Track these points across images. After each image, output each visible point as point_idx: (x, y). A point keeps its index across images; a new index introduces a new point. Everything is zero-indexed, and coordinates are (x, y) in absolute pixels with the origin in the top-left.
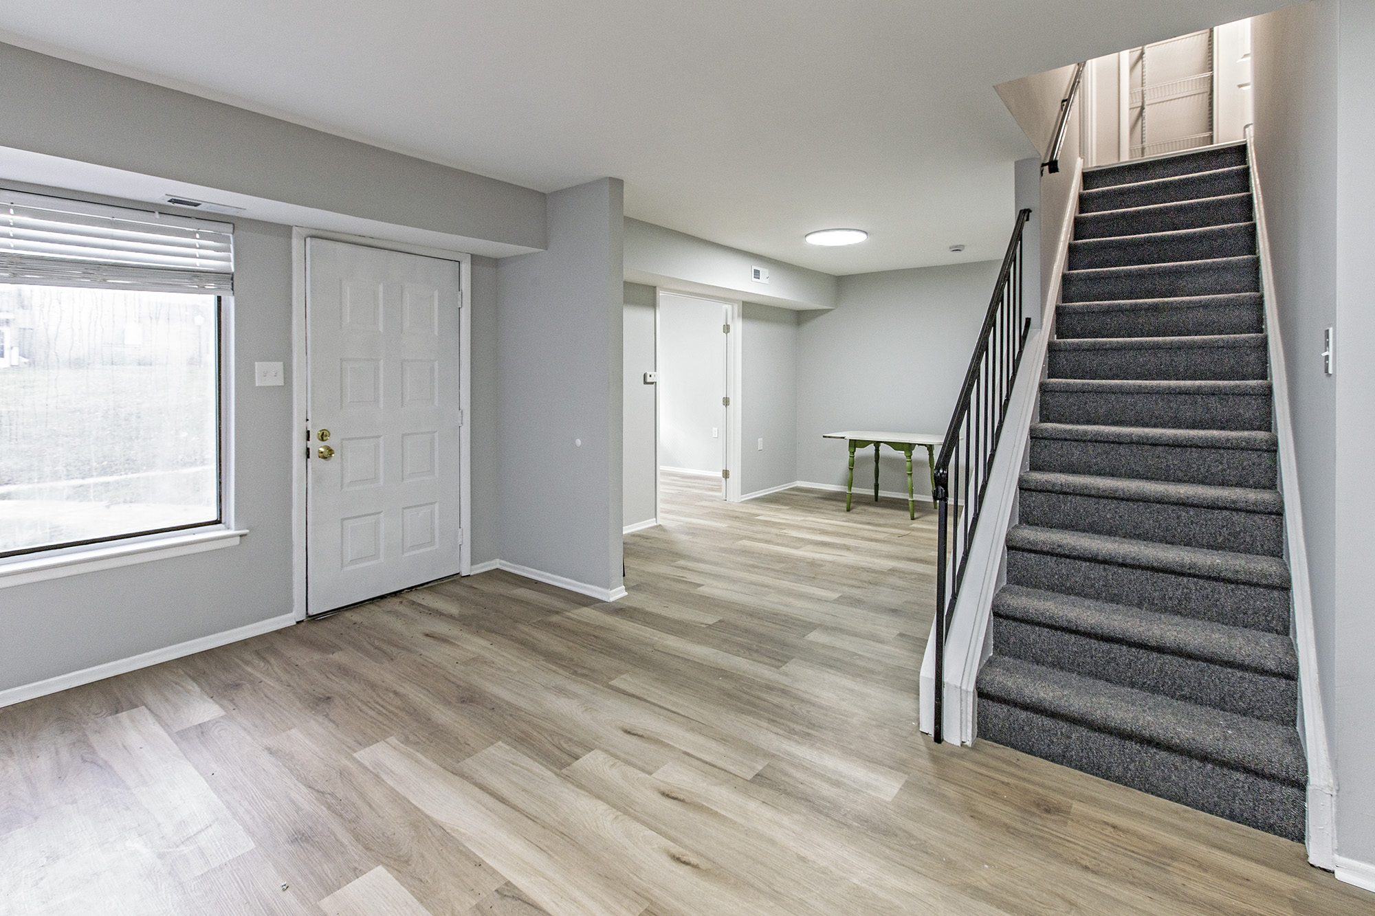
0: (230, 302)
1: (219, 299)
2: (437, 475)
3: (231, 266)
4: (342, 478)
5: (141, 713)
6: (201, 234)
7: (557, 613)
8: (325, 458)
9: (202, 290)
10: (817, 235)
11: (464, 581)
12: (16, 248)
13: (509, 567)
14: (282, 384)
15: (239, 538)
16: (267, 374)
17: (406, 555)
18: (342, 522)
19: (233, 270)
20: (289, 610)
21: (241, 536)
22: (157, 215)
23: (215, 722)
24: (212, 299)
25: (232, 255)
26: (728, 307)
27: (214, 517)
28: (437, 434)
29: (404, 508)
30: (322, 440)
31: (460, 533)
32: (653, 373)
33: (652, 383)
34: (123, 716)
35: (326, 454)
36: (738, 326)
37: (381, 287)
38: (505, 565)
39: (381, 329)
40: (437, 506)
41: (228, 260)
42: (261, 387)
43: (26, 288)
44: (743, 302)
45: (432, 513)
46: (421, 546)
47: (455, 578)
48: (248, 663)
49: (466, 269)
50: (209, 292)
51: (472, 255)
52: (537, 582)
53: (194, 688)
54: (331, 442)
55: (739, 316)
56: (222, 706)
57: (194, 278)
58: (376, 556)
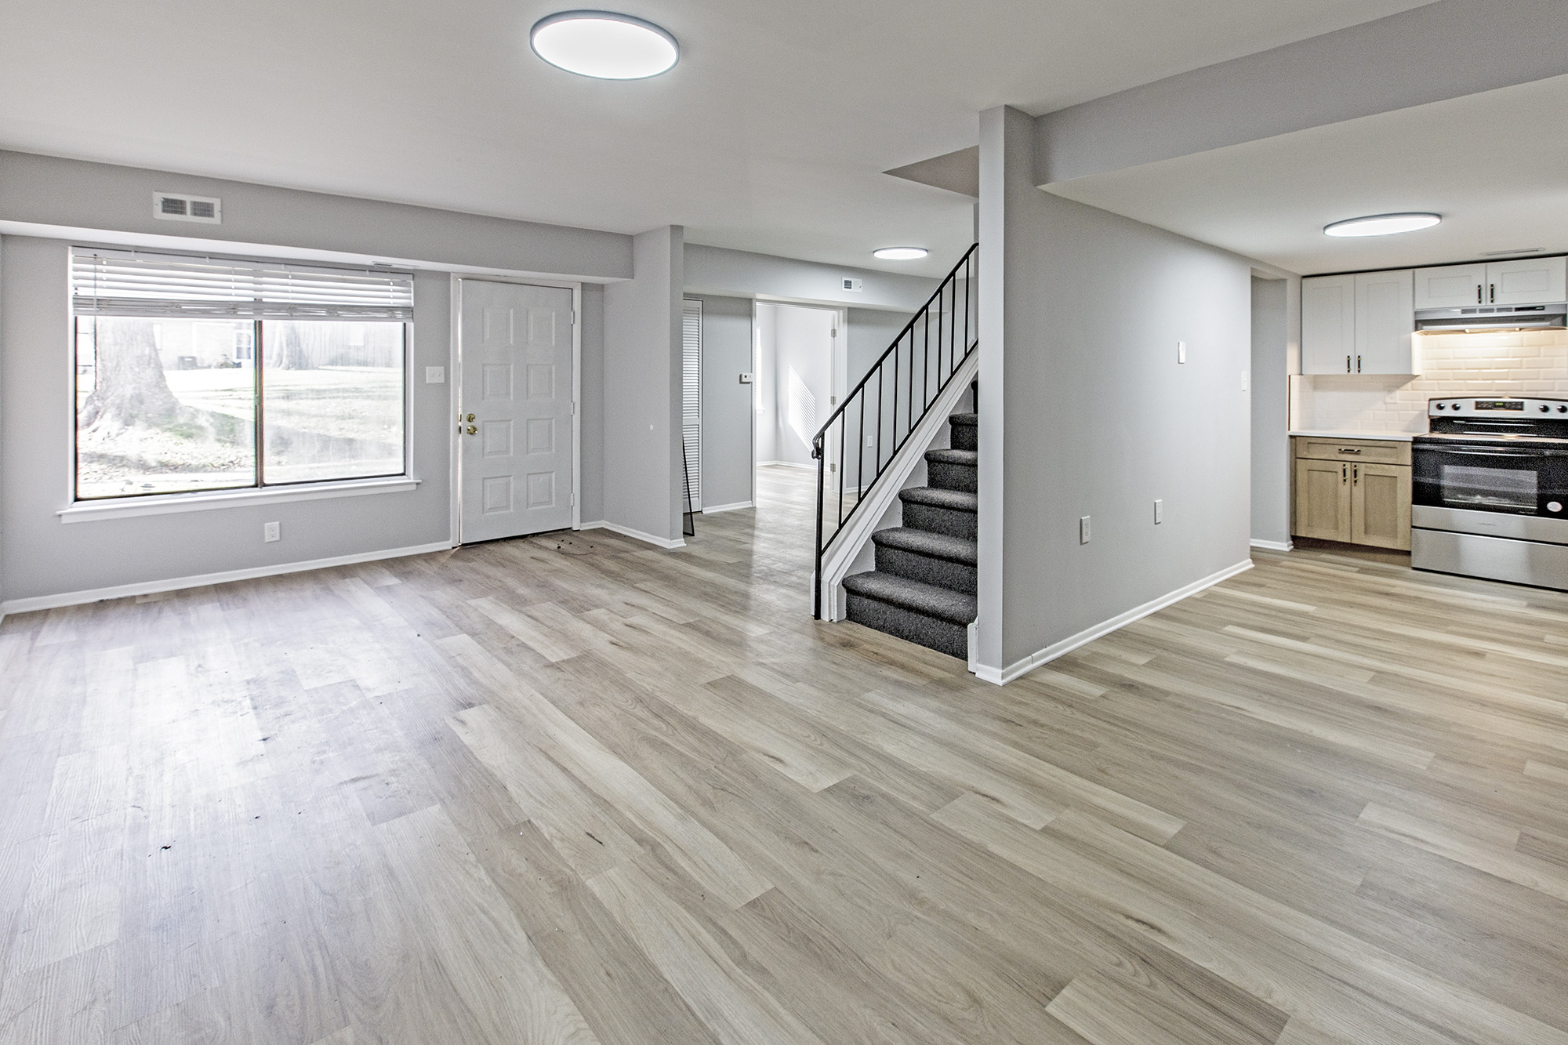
0: (411, 326)
1: (405, 324)
2: (554, 451)
3: (412, 303)
4: (483, 449)
5: (357, 580)
6: (393, 282)
7: (627, 552)
8: (471, 434)
9: (393, 318)
10: (882, 252)
11: (576, 534)
12: (293, 299)
13: (610, 526)
14: (443, 382)
15: (415, 485)
16: (434, 374)
17: (530, 509)
18: (483, 481)
19: (413, 305)
20: (447, 539)
21: (417, 484)
22: (368, 273)
23: (396, 585)
24: (401, 324)
25: (412, 295)
26: (834, 312)
27: (402, 471)
28: (554, 420)
29: (529, 474)
30: (469, 421)
31: (572, 497)
32: (748, 374)
33: (748, 383)
34: (347, 580)
35: (472, 431)
36: (843, 330)
37: (512, 311)
38: (608, 525)
39: (512, 342)
40: (554, 475)
41: (410, 298)
42: (429, 384)
43: (296, 323)
44: (848, 308)
45: (551, 477)
46: (541, 503)
47: (568, 531)
48: (418, 564)
49: (577, 294)
50: (398, 320)
51: (582, 283)
52: (625, 536)
53: (387, 572)
54: (475, 423)
55: (844, 321)
56: (401, 580)
57: (390, 311)
58: (507, 507)
